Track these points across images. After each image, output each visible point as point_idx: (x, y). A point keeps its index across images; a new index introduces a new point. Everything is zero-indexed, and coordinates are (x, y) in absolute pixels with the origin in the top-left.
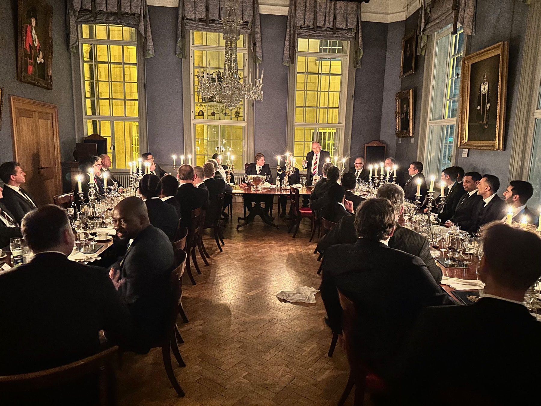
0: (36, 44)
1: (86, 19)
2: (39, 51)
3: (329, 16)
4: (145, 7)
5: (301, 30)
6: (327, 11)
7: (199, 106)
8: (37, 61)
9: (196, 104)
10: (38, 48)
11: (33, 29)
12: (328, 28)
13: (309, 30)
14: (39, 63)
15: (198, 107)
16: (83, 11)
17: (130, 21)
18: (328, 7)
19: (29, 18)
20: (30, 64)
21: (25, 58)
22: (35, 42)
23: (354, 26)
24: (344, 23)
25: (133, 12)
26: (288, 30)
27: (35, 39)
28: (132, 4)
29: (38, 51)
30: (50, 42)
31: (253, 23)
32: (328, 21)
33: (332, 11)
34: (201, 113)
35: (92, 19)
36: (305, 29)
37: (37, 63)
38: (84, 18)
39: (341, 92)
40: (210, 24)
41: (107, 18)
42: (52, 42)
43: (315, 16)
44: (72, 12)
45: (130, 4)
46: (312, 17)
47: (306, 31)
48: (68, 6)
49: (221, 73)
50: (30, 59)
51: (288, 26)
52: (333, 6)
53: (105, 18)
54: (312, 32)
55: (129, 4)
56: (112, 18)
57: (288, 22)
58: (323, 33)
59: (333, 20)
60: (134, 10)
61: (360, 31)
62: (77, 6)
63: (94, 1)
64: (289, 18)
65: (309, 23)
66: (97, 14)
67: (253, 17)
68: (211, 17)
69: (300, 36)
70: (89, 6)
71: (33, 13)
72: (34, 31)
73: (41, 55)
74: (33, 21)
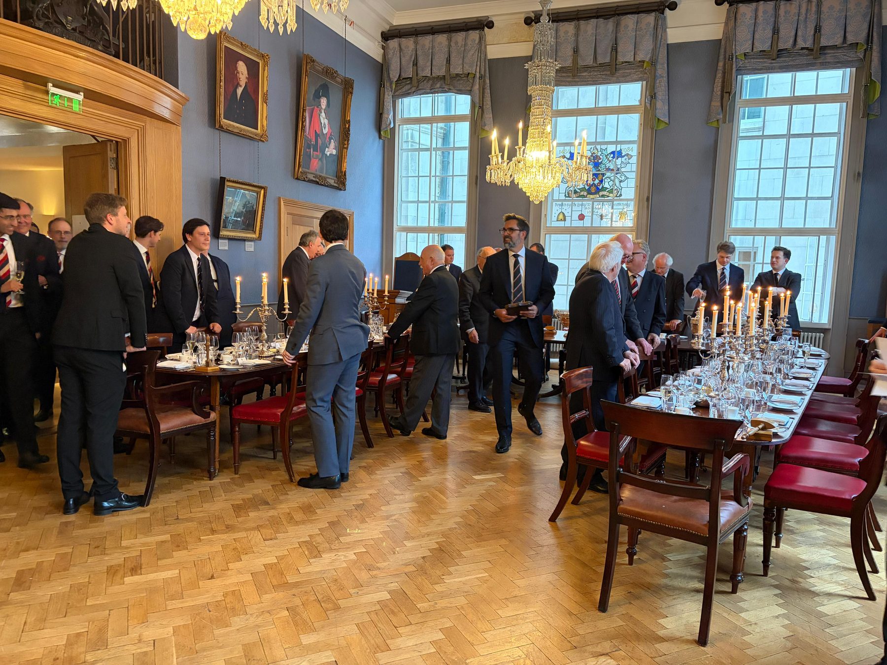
0: (325, 131)
1: (406, 91)
2: (330, 139)
3: (806, 27)
4: (485, 61)
5: (746, 61)
6: (802, 18)
7: (560, 205)
8: (326, 153)
9: (554, 203)
10: (328, 136)
11: (323, 111)
12: (802, 49)
13: (763, 58)
14: (328, 155)
15: (558, 208)
16: (401, 80)
17: (461, 86)
18: (803, 11)
19: (317, 97)
20: (314, 157)
21: (307, 150)
22: (325, 128)
23: (861, 38)
24: (838, 36)
25: (466, 72)
26: (721, 64)
27: (325, 124)
28: (465, 60)
29: (328, 139)
30: (347, 126)
31: (653, 63)
32: (803, 36)
33: (813, 17)
34: (561, 217)
35: (414, 89)
36: (754, 58)
37: (326, 155)
38: (404, 90)
39: (835, 167)
40: (580, 73)
41: (432, 85)
42: (349, 126)
43: (776, 31)
44: (388, 84)
45: (463, 61)
46: (769, 33)
47: (755, 60)
48: (385, 75)
49: (599, 150)
50: (315, 150)
51: (721, 57)
52: (814, 9)
53: (429, 86)
54: (770, 61)
55: (461, 62)
56: (438, 85)
57: (722, 51)
58: (793, 60)
59: (812, 33)
60: (468, 69)
61: (876, 47)
62: (394, 75)
63: (415, 64)
64: (723, 42)
65: (763, 45)
66: (419, 81)
67: (655, 50)
68: (581, 63)
69: (742, 71)
70: (409, 72)
71: (323, 90)
72: (323, 114)
73: (333, 144)
74: (324, 102)
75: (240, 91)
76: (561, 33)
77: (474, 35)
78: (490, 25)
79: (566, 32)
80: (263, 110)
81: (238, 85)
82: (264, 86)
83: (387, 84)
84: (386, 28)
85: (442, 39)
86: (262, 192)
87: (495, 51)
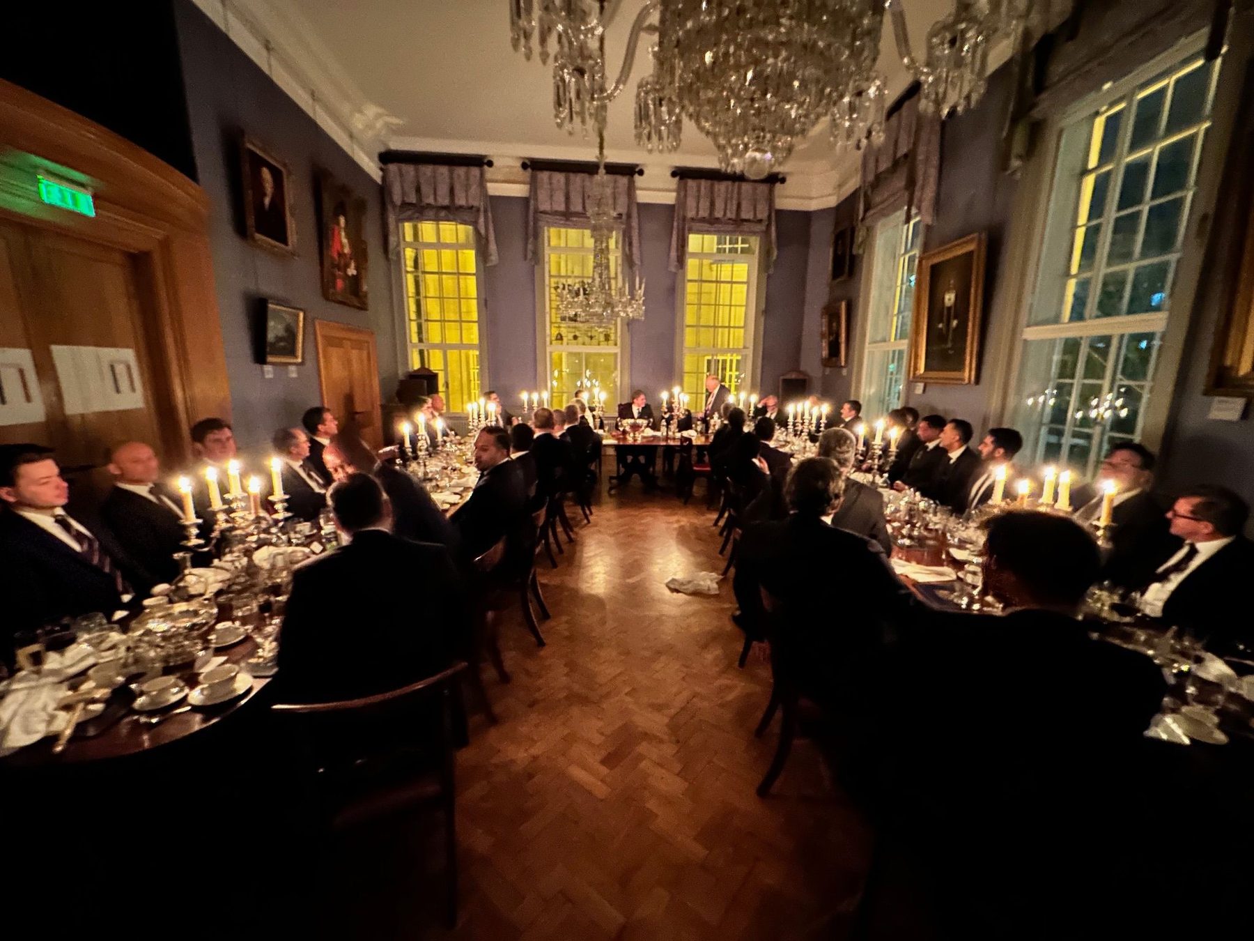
0: (346, 251)
1: (408, 216)
2: (351, 259)
3: (731, 203)
4: (486, 197)
5: (693, 224)
6: (729, 196)
7: (557, 327)
8: (348, 273)
9: (553, 325)
10: (349, 255)
11: (342, 230)
12: (730, 219)
13: (704, 223)
14: (350, 275)
15: (556, 329)
16: (405, 205)
17: (466, 217)
18: (730, 191)
19: (336, 216)
20: (339, 276)
21: (333, 270)
22: (345, 248)
23: (765, 216)
24: (752, 213)
25: (469, 205)
26: (675, 224)
27: (345, 244)
28: (468, 194)
29: (348, 259)
30: (364, 247)
31: (629, 216)
32: (730, 210)
33: (735, 196)
34: (559, 337)
35: (417, 215)
36: (698, 222)
37: (348, 275)
38: (407, 214)
39: (747, 306)
40: (572, 217)
41: (436, 213)
42: (366, 248)
43: (712, 204)
45: (466, 194)
46: (708, 205)
47: (699, 224)
48: (386, 199)
49: (588, 284)
50: (339, 270)
51: (676, 219)
52: (736, 190)
53: (433, 213)
54: (708, 225)
55: (464, 195)
56: (443, 214)
57: (676, 214)
58: (722, 227)
59: (736, 208)
60: (471, 202)
61: (773, 223)
62: (397, 199)
63: (418, 190)
64: (676, 208)
65: (704, 213)
66: (423, 208)
67: (629, 207)
68: (573, 209)
69: (691, 231)
70: (412, 198)
71: (340, 209)
72: (343, 234)
73: (353, 265)
74: (342, 220)
75: (267, 201)
76: (554, 181)
77: (475, 171)
78: (490, 164)
79: (559, 181)
80: (291, 225)
81: (265, 195)
82: (290, 198)
83: (389, 208)
84: (382, 149)
85: (443, 170)
86: (301, 315)
87: (494, 189)
